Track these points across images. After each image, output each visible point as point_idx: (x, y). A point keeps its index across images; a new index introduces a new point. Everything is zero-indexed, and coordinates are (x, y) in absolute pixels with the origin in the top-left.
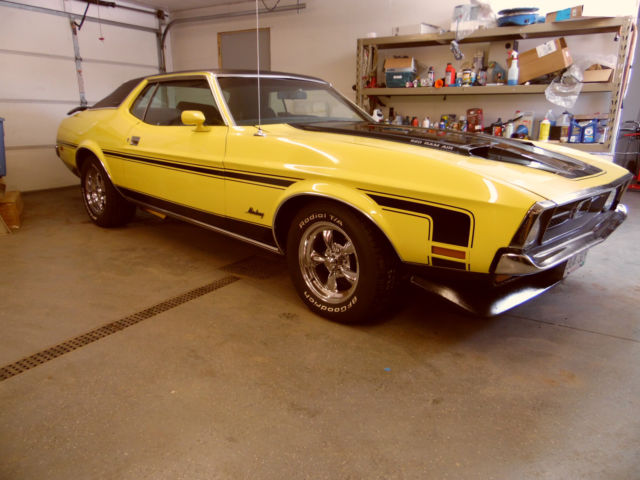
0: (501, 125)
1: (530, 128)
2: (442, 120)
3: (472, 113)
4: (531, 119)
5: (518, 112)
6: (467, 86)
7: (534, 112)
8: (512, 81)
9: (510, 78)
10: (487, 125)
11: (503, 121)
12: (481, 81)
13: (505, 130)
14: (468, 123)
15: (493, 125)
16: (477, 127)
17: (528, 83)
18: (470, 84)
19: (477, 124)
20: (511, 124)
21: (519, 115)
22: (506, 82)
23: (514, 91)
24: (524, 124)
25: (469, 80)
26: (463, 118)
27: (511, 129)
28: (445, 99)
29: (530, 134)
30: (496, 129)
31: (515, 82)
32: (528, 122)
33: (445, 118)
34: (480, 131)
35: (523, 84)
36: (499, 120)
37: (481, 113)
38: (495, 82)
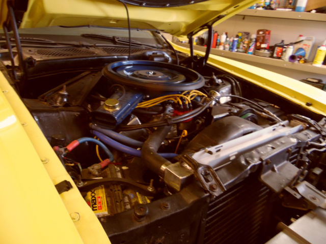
0: (283, 46)
1: (308, 51)
2: (237, 36)
3: (261, 33)
4: (310, 43)
5: (301, 36)
6: (261, 9)
7: (314, 38)
8: (300, 8)
9: (298, 5)
10: (272, 44)
11: (286, 43)
12: (273, 6)
13: (285, 51)
14: (257, 41)
15: (276, 46)
16: (263, 46)
17: (314, 11)
18: (263, 7)
19: (263, 42)
20: (291, 47)
21: (301, 39)
22: (294, 8)
23: (300, 17)
24: (304, 47)
25: (263, 4)
26: (254, 36)
27: (290, 51)
28: (244, 19)
29: (307, 57)
30: (277, 49)
31: (302, 9)
32: (307, 46)
33: (240, 35)
34: (265, 49)
35: (309, 11)
36: (283, 41)
37: (269, 34)
38: (285, 7)
